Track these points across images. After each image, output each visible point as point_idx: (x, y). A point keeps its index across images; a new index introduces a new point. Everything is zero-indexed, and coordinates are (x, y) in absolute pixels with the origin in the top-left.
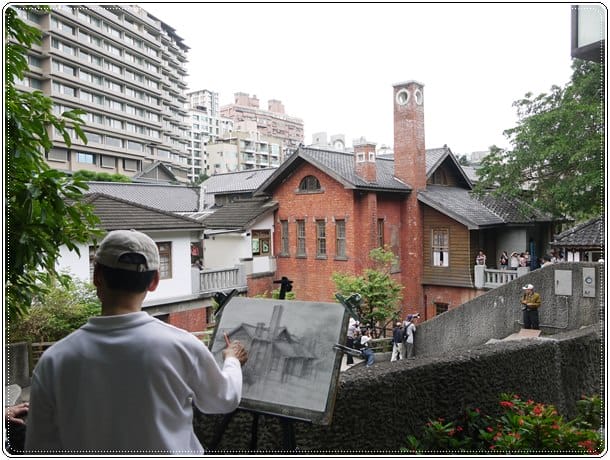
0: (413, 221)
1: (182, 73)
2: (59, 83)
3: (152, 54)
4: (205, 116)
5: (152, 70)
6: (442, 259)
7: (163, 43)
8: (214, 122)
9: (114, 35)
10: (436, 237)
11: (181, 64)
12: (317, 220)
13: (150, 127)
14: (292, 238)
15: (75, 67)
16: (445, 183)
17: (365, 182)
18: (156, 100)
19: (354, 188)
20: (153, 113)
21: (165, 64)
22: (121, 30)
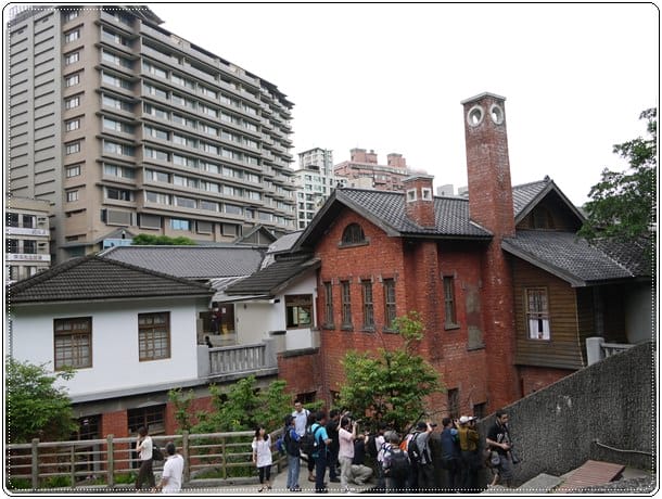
0: (497, 279)
1: (287, 131)
2: (151, 148)
3: (251, 112)
4: (317, 175)
5: (252, 129)
6: (541, 330)
7: (263, 100)
8: (328, 181)
9: (210, 96)
10: (531, 299)
11: (284, 122)
12: (363, 281)
13: (250, 189)
14: (337, 304)
15: (169, 131)
16: (552, 226)
17: (418, 226)
18: (256, 161)
19: (399, 235)
20: (252, 174)
21: (266, 122)
22: (217, 91)
